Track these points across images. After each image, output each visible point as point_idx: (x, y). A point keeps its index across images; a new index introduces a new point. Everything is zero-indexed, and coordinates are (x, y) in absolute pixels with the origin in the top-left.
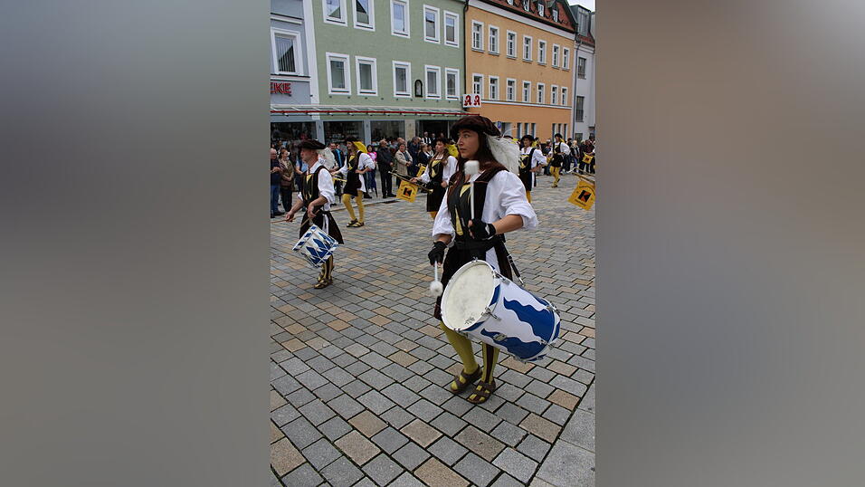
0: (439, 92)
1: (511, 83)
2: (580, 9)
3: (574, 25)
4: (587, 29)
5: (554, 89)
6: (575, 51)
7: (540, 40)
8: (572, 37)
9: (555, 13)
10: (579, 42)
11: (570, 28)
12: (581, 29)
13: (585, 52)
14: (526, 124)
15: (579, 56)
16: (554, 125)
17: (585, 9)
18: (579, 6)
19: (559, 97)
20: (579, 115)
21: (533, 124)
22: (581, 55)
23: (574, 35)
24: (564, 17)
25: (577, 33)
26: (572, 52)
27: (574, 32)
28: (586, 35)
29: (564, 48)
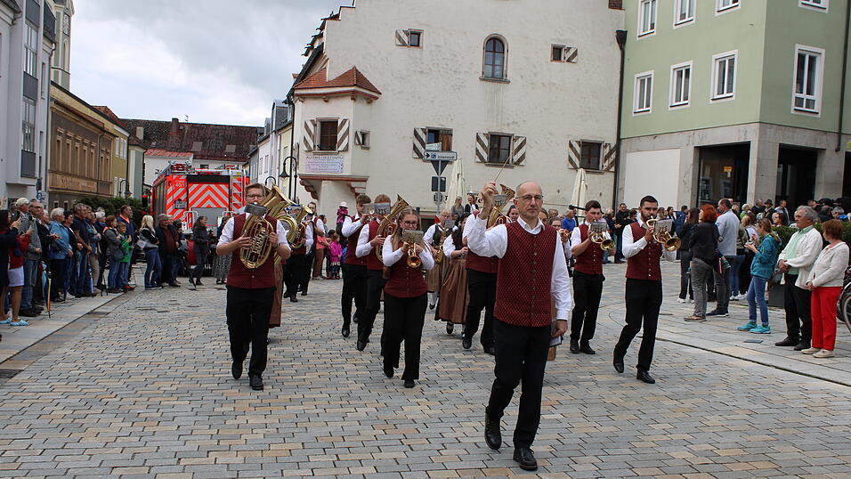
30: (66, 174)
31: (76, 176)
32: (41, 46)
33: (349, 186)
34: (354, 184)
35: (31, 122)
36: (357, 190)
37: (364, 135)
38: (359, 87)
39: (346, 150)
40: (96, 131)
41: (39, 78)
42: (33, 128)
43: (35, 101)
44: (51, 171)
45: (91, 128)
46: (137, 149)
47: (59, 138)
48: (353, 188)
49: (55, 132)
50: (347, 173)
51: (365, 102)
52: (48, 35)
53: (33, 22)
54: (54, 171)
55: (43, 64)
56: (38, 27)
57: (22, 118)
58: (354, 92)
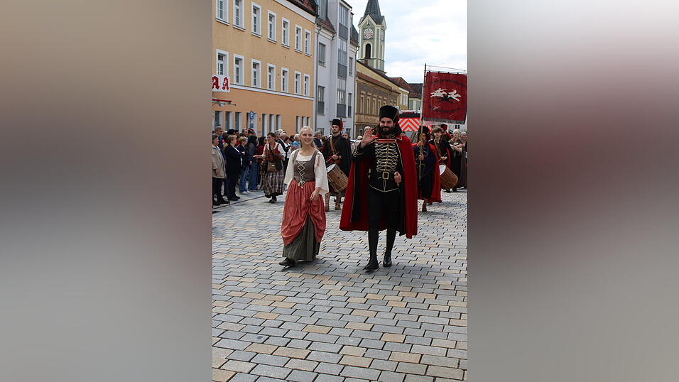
1: (255, 65)
3: (315, 7)
4: (325, 13)
5: (297, 75)
6: (316, 34)
7: (284, 19)
8: (313, 19)
10: (320, 26)
11: (311, 9)
12: (320, 12)
13: (325, 37)
14: (271, 115)
15: (319, 41)
19: (302, 86)
20: (321, 107)
21: (277, 116)
22: (322, 40)
23: (314, 18)
25: (317, 16)
26: (313, 37)
27: (314, 14)
28: (325, 19)
29: (306, 30)
30: (368, 115)
31: (374, 116)
32: (349, 48)
35: (344, 89)
40: (387, 91)
41: (348, 66)
42: (345, 92)
43: (346, 78)
44: (357, 114)
45: (383, 90)
46: (416, 99)
47: (362, 96)
49: (359, 93)
52: (354, 43)
53: (343, 37)
54: (358, 113)
55: (351, 58)
56: (347, 40)
57: (337, 87)
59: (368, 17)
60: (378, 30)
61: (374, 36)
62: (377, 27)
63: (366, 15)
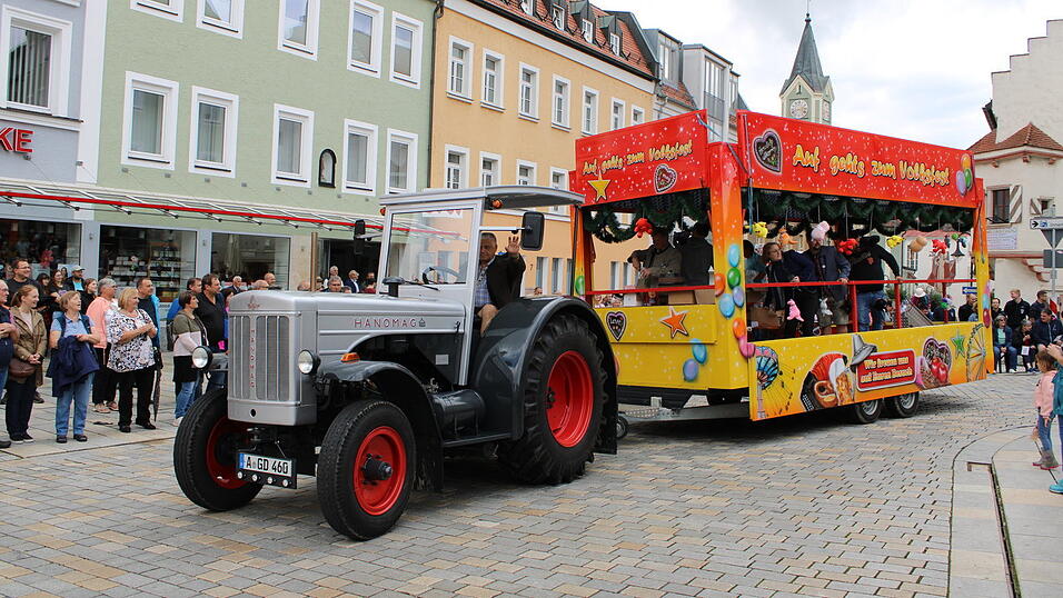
0: (371, 182)
2: (661, 37)
3: (652, 64)
4: (676, 75)
6: (654, 114)
7: (586, 89)
8: (649, 86)
9: (614, 39)
10: (662, 98)
11: (644, 70)
12: (666, 73)
14: (556, 261)
16: (614, 264)
17: (670, 38)
18: (660, 32)
23: (653, 84)
24: (630, 48)
25: (657, 81)
26: (650, 118)
27: (653, 78)
28: (676, 87)
29: (634, 107)
33: (1026, 264)
34: (1030, 262)
36: (1036, 269)
37: (1045, 204)
38: (1032, 146)
39: (1020, 221)
48: (1031, 267)
50: (1021, 248)
51: (1045, 163)
56: (722, 121)
58: (1025, 152)
59: (799, 80)
60: (817, 102)
61: (809, 111)
62: (815, 98)
63: (794, 75)
